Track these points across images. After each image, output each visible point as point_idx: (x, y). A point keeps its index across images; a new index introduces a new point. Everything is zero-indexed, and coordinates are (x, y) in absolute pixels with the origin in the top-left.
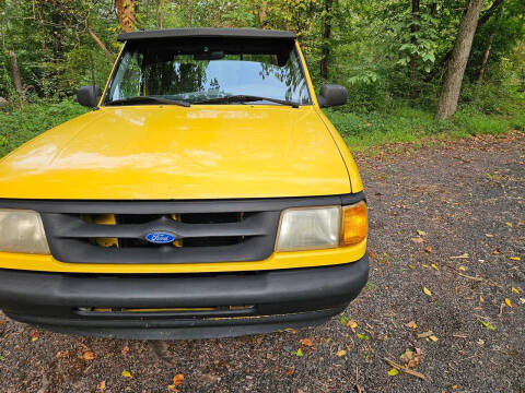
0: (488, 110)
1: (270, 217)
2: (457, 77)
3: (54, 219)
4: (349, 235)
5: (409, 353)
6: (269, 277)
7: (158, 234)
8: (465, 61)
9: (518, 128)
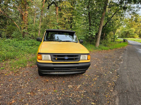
0: (105, 46)
1: (79, 56)
2: (99, 39)
3: (52, 56)
4: (88, 59)
5: (95, 78)
6: (79, 64)
7: (66, 58)
8: (100, 36)
9: (111, 49)
